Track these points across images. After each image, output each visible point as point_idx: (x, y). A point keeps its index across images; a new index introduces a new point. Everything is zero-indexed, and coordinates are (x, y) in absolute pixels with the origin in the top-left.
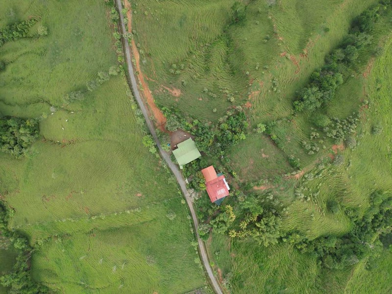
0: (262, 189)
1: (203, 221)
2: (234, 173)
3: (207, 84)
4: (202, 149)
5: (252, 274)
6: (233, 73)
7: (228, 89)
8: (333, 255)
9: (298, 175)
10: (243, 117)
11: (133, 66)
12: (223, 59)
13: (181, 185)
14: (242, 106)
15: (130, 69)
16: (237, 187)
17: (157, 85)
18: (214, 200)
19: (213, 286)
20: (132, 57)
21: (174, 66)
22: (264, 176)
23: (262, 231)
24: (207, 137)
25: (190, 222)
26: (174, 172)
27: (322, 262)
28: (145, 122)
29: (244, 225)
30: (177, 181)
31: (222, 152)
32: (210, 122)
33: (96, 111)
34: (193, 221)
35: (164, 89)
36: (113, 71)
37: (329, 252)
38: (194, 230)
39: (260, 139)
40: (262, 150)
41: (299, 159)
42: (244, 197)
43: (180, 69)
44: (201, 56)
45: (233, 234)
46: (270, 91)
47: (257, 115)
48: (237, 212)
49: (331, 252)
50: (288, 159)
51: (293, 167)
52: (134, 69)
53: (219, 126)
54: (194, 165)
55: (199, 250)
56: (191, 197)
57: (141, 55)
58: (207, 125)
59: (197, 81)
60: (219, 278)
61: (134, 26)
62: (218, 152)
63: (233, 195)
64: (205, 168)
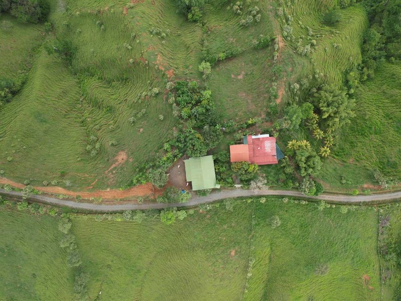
0: (282, 94)
1: (298, 185)
2: (250, 122)
3: (126, 116)
4: (205, 151)
5: (383, 146)
6: (126, 79)
7: (142, 91)
8: (389, 40)
9: (280, 43)
10: (182, 85)
11: (68, 199)
12: (105, 86)
13: (241, 195)
14: (168, 82)
15: (70, 204)
16: (268, 124)
17: (103, 178)
18: (275, 160)
19: (383, 201)
20: (56, 196)
21: (89, 147)
22: (266, 86)
23: (335, 113)
24: (191, 139)
25: (292, 201)
26: (220, 198)
27: (392, 56)
28: (143, 211)
29: (319, 134)
30: (234, 198)
31: (218, 127)
32: (174, 128)
33: (109, 266)
34: (291, 196)
35: (111, 171)
36: (65, 228)
37: (383, 44)
38: (304, 199)
39: (218, 74)
40: (233, 76)
41: (261, 35)
42: (286, 120)
43: (95, 142)
44: (92, 112)
45: (326, 151)
46: (163, 42)
47: (187, 67)
48: (299, 136)
49: (384, 41)
50: (256, 49)
51: (268, 46)
52: (73, 199)
53: (183, 119)
54: (221, 170)
55: (331, 203)
56: (261, 188)
57: (58, 184)
58: (176, 134)
59: (118, 127)
60: (375, 190)
61: (19, 179)
62: (215, 132)
63: (278, 133)
64: (229, 155)
